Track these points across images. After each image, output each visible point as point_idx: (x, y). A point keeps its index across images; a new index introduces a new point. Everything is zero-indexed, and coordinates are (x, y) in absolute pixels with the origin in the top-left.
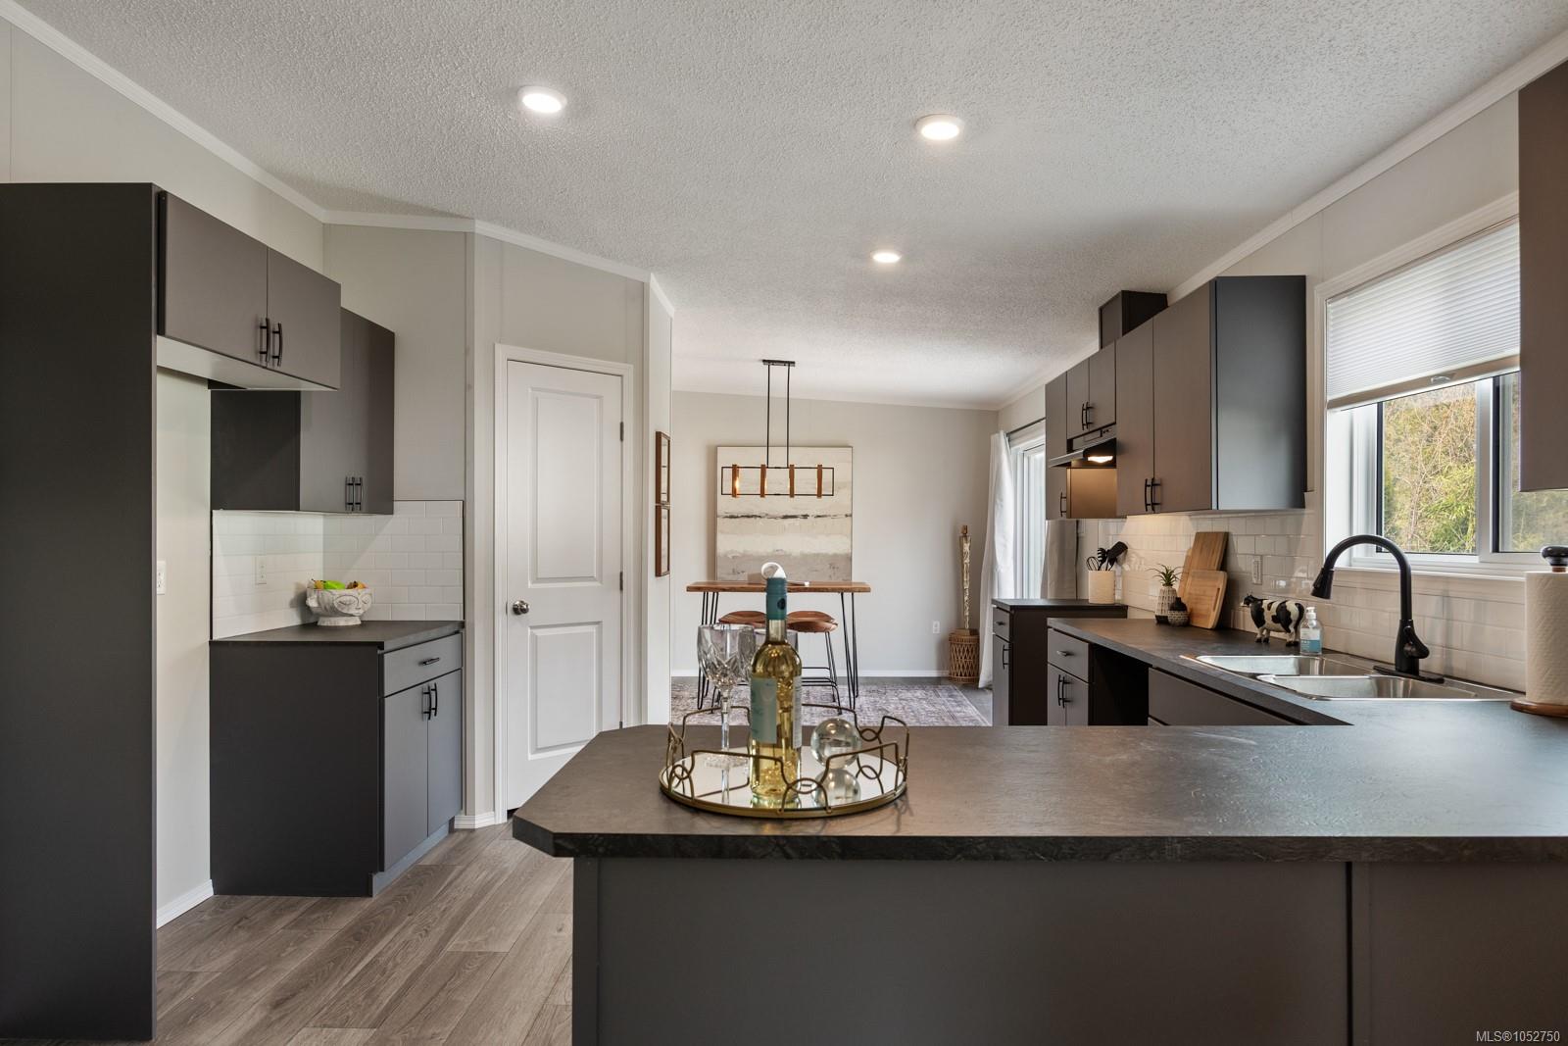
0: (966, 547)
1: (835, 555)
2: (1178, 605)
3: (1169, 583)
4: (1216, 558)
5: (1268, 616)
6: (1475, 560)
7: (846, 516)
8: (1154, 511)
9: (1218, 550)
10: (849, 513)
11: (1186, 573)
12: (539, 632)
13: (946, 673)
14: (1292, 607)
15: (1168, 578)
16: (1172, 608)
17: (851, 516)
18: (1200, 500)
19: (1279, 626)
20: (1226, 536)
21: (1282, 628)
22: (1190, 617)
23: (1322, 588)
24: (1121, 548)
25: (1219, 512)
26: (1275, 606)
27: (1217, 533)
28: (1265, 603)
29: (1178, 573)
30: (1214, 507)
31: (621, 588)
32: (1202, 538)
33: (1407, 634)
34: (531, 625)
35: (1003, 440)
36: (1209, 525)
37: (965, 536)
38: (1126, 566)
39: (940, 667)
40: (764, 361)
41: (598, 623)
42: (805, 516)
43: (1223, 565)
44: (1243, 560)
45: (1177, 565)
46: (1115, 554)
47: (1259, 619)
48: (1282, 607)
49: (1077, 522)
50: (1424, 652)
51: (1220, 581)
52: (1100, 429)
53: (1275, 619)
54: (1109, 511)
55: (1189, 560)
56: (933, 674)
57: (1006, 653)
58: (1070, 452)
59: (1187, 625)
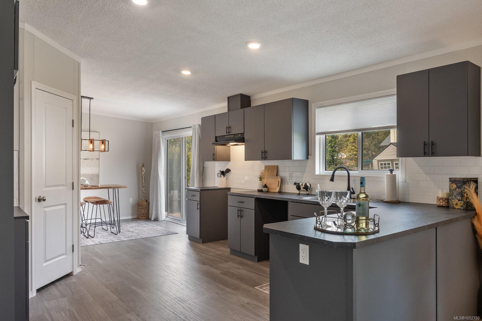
0: (144, 170)
2: (265, 186)
3: (261, 180)
5: (302, 187)
6: (357, 172)
7: (97, 159)
8: (265, 159)
9: (274, 171)
10: (98, 158)
11: (263, 177)
12: (46, 209)
13: (135, 217)
14: (308, 185)
17: (99, 159)
19: (305, 190)
20: (278, 167)
21: (306, 190)
22: (268, 189)
23: (333, 179)
24: (228, 171)
26: (304, 184)
27: (274, 166)
28: (301, 184)
30: (292, 159)
31: (73, 188)
32: (267, 167)
34: (44, 206)
35: (161, 133)
36: (270, 163)
37: (143, 167)
39: (133, 215)
41: (65, 204)
43: (278, 175)
46: (225, 173)
47: (298, 188)
48: (306, 185)
49: (203, 162)
51: (279, 179)
52: (234, 134)
53: (304, 188)
54: (227, 159)
55: (264, 173)
56: (130, 217)
57: (199, 205)
58: (216, 141)
59: (268, 192)
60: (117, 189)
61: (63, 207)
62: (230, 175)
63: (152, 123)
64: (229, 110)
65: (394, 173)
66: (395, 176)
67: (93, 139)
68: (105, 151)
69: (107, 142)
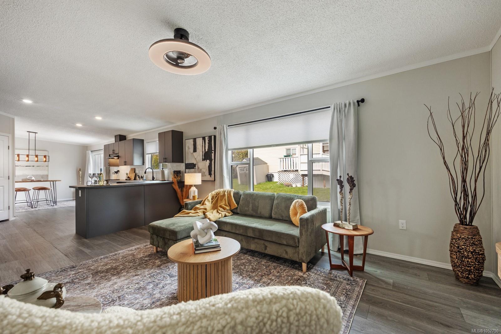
0: (81, 172)
1: (43, 175)
2: (129, 177)
3: (127, 175)
4: (134, 171)
5: (140, 177)
8: (124, 165)
9: (134, 170)
10: (47, 165)
11: (129, 173)
14: (143, 176)
15: (127, 174)
16: (128, 178)
18: (132, 164)
20: (135, 168)
22: (130, 179)
23: (145, 173)
24: (118, 171)
25: (134, 165)
28: (139, 175)
29: (128, 173)
31: (9, 179)
32: (132, 169)
33: (153, 177)
35: (90, 152)
36: (133, 167)
37: (80, 170)
38: (119, 174)
40: (28, 132)
42: (33, 166)
43: (135, 172)
44: (137, 172)
45: (128, 172)
46: (117, 172)
47: (139, 178)
48: (142, 176)
50: (154, 178)
51: (134, 174)
52: (116, 153)
54: (117, 165)
55: (130, 172)
56: (72, 199)
58: (110, 156)
59: (130, 180)
60: (55, 182)
61: (2, 187)
62: (120, 174)
63: (87, 146)
64: (115, 142)
65: (164, 169)
66: (164, 171)
67: (38, 155)
68: (46, 161)
69: (47, 157)
